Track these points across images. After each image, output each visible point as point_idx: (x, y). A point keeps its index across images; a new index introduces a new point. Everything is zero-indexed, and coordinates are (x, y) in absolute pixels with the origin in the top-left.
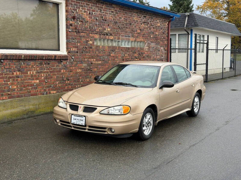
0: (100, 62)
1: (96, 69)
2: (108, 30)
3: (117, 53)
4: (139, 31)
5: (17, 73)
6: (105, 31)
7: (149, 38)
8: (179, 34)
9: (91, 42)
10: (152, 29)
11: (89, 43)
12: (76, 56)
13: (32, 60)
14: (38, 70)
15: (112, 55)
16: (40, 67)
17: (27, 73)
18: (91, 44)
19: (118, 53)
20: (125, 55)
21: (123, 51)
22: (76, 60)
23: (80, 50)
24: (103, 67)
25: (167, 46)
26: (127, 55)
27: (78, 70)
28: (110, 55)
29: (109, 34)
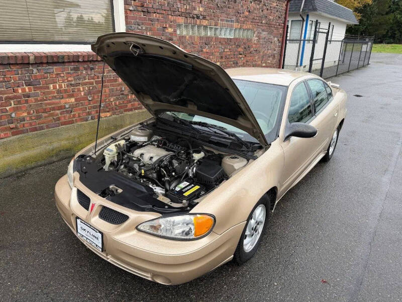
2: (199, 10)
4: (247, 13)
5: (24, 90)
6: (195, 12)
7: (260, 24)
8: (292, 21)
9: (170, 30)
10: (265, 12)
11: (167, 31)
13: (54, 63)
14: (72, 81)
15: (204, 50)
16: (75, 75)
17: (48, 88)
18: (171, 34)
19: (214, 47)
20: (226, 50)
21: (222, 44)
25: (282, 36)
26: (228, 50)
28: (202, 51)
29: (201, 17)
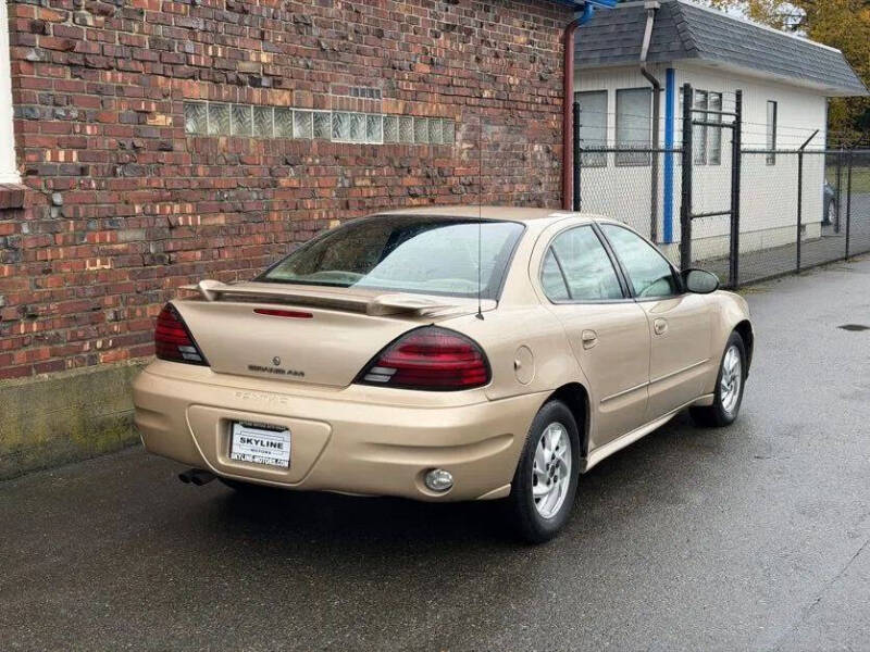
0: (221, 220)
1: (199, 254)
2: (259, 61)
3: (312, 173)
4: (426, 69)
6: (245, 66)
7: (473, 101)
9: (162, 120)
10: (488, 63)
11: (150, 122)
12: (77, 190)
15: (283, 182)
18: (163, 130)
19: (318, 171)
20: (358, 183)
21: (345, 164)
22: (76, 209)
23: (99, 157)
24: (237, 241)
25: (560, 139)
26: (367, 182)
27: (94, 264)
28: (275, 184)
29: (265, 82)
